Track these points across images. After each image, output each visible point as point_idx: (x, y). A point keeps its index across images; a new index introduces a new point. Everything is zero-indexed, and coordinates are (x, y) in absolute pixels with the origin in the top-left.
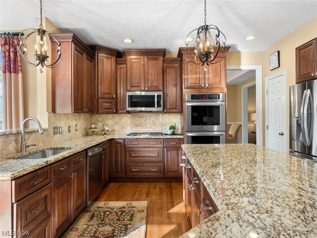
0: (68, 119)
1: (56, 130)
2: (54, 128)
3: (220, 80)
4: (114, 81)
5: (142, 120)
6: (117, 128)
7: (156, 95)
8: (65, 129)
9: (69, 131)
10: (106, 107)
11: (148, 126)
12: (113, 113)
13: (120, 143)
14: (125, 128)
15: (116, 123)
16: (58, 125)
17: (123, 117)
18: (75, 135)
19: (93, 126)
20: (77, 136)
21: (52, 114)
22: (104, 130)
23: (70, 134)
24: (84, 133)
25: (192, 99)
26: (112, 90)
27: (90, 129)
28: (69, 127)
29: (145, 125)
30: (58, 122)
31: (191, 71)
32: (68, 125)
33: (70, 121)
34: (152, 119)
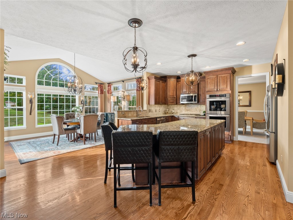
0: (155, 107)
1: (150, 111)
2: (149, 110)
3: (227, 86)
4: (175, 90)
5: (190, 108)
6: (178, 111)
7: (194, 95)
8: (154, 111)
9: (156, 111)
10: (171, 102)
11: (193, 111)
12: (175, 104)
13: (176, 118)
14: (182, 111)
15: (178, 109)
16: (151, 109)
17: (181, 106)
18: (159, 113)
19: (167, 110)
20: (160, 114)
21: (149, 105)
22: (172, 112)
23: (156, 113)
24: (164, 113)
25: (210, 97)
26: (175, 94)
27: (166, 111)
28: (156, 110)
29: (192, 110)
30: (151, 108)
31: (209, 83)
32: (155, 109)
33: (156, 108)
34: (195, 107)
